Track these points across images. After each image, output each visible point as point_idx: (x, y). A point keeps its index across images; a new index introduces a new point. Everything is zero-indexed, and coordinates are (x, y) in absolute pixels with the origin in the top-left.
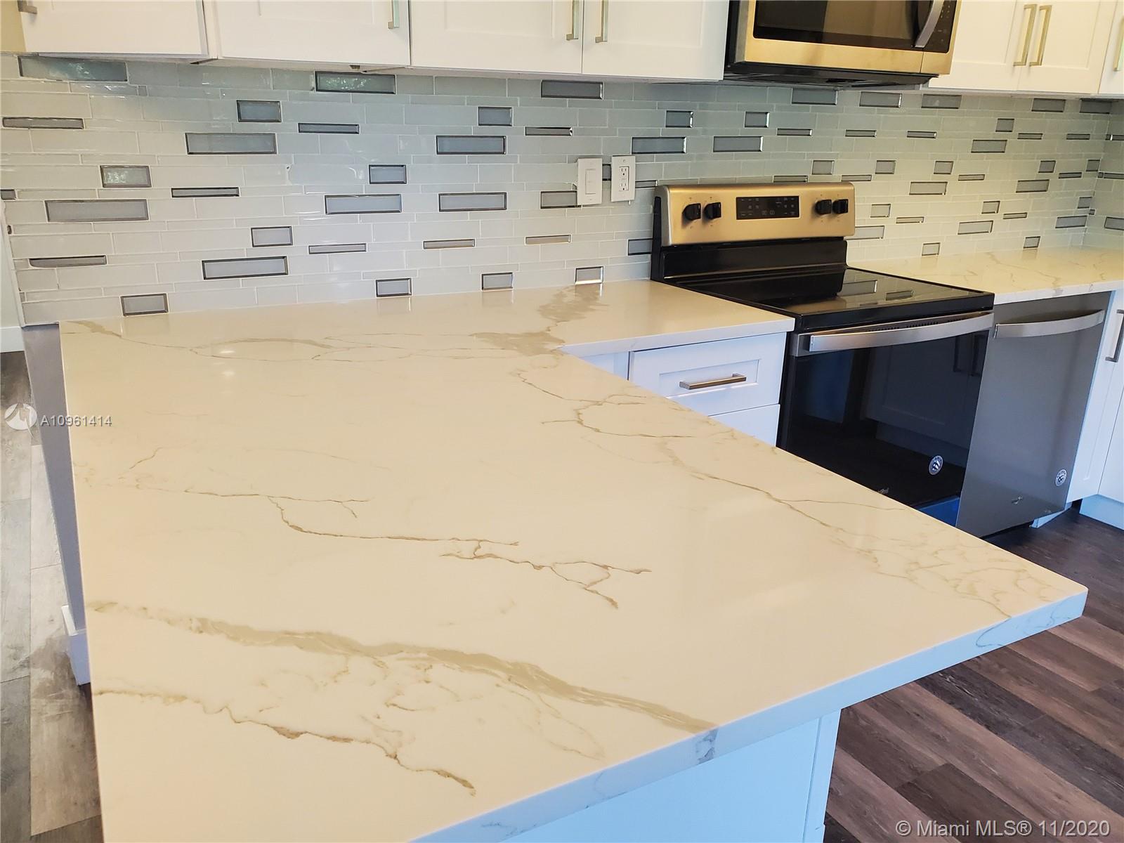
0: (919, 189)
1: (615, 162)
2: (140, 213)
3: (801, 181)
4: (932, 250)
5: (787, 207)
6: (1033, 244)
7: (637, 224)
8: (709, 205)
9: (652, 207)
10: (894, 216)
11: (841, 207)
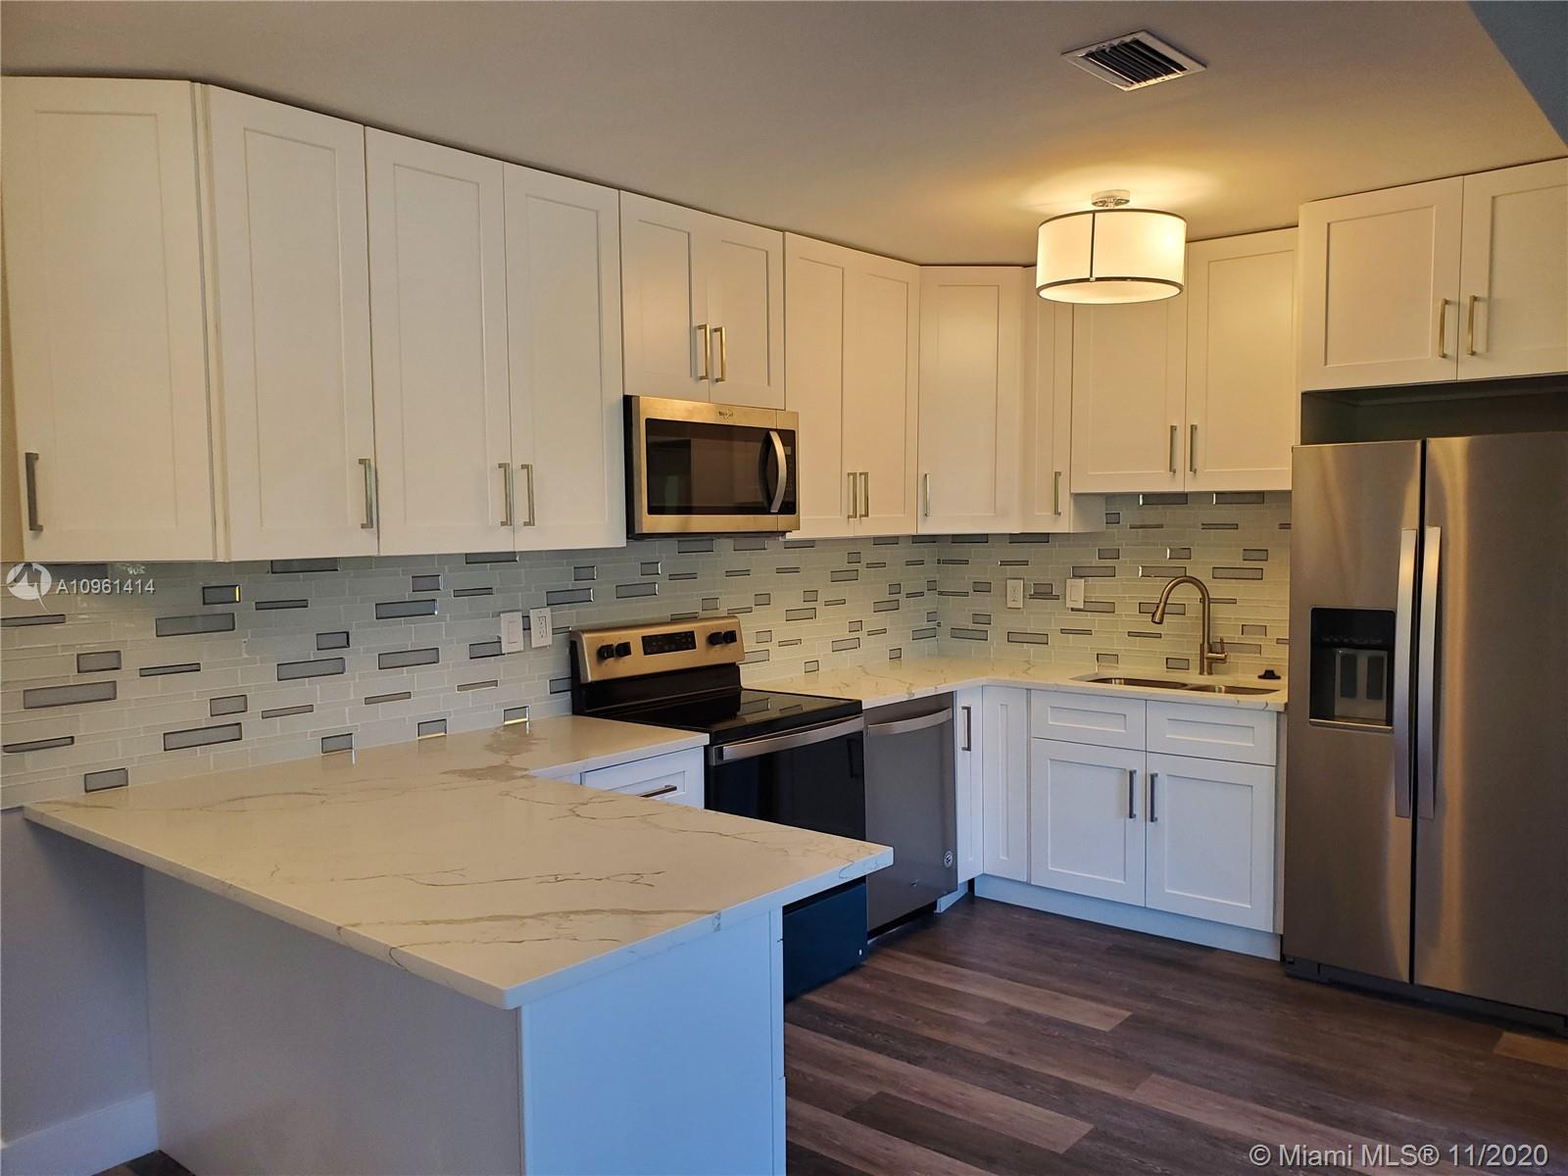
0: (791, 616)
1: (533, 614)
2: (110, 693)
3: (693, 618)
4: (812, 667)
5: (685, 641)
6: (896, 655)
7: (556, 666)
8: (619, 645)
9: (568, 650)
10: (775, 640)
11: (730, 637)
